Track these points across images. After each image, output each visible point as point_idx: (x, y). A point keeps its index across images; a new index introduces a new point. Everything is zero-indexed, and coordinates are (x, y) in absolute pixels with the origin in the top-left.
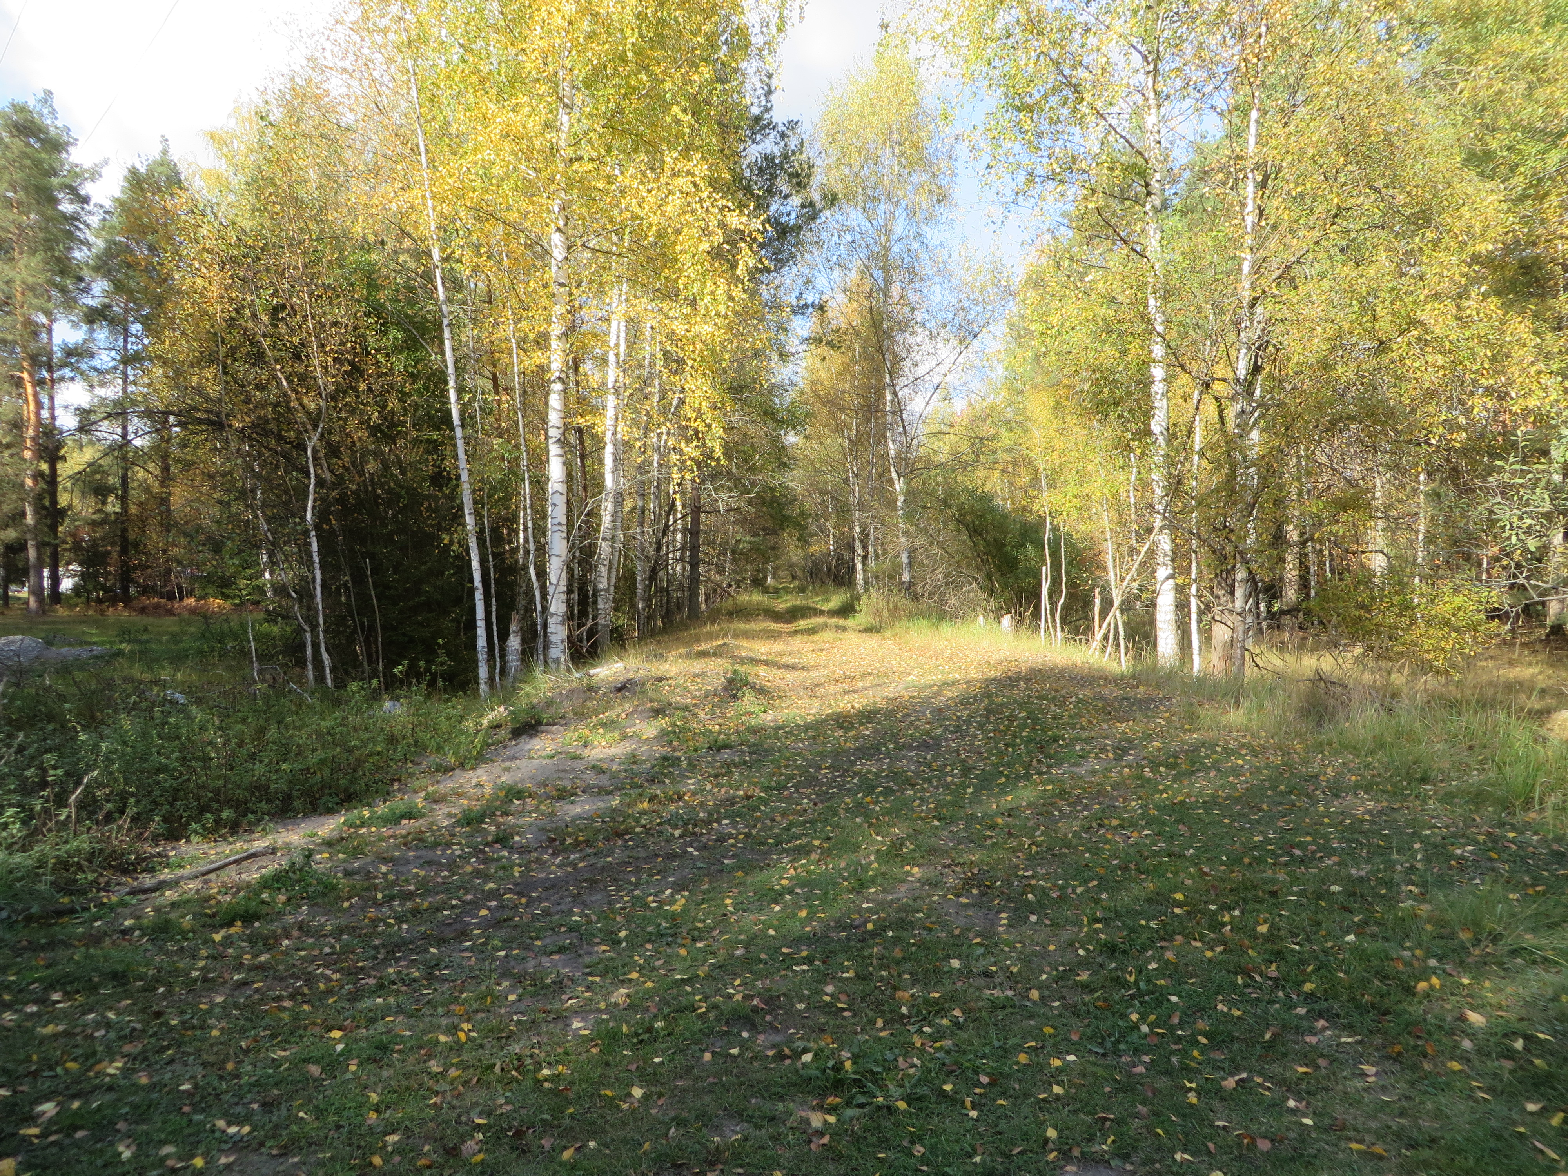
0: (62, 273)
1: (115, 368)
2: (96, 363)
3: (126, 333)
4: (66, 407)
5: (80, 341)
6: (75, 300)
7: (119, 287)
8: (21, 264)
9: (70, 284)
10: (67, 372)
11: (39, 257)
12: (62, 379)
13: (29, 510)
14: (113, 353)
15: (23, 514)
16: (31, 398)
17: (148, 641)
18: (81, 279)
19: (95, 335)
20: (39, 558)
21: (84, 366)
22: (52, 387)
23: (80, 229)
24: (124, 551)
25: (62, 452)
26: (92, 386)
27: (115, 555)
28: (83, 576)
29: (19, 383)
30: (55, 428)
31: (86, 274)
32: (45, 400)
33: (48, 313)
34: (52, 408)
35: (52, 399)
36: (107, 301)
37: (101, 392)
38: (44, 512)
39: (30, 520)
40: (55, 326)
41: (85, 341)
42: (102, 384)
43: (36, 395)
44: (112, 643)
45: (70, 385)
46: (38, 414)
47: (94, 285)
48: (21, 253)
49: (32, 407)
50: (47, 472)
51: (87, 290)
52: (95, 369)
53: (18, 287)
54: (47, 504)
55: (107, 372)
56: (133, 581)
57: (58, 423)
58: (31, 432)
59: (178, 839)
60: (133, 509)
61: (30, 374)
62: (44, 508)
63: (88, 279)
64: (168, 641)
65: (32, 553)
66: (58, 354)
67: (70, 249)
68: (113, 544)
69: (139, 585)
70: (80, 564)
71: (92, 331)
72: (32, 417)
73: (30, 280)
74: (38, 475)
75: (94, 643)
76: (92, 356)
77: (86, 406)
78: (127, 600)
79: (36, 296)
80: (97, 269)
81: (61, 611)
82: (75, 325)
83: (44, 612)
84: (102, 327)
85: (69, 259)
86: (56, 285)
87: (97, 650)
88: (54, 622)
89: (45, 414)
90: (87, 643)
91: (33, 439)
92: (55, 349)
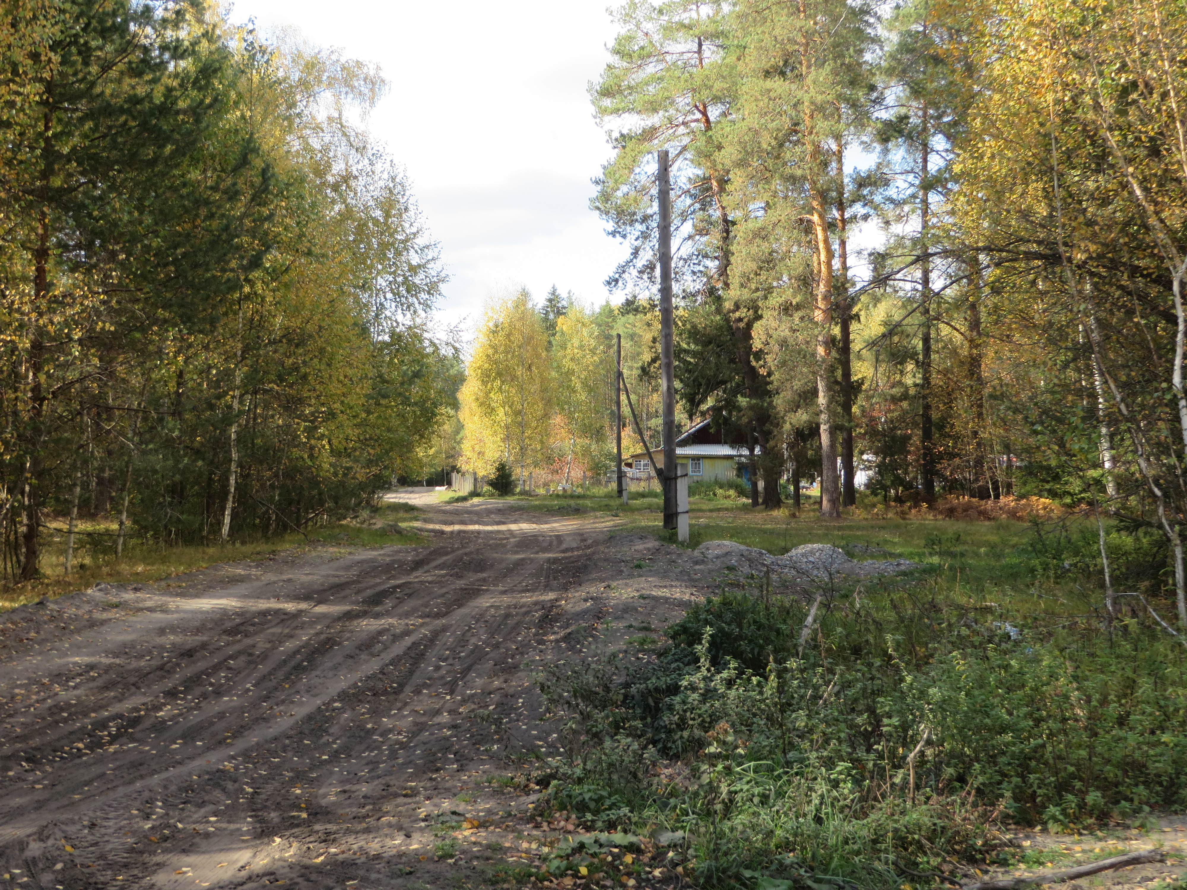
0: (853, 83)
1: (914, 196)
2: (892, 192)
3: (926, 149)
4: (859, 253)
5: (874, 167)
6: (867, 115)
7: (917, 91)
8: (809, 80)
9: (861, 95)
10: (858, 209)
11: (827, 68)
12: (854, 218)
13: (821, 386)
14: (911, 177)
15: (815, 392)
16: (821, 245)
17: (962, 555)
18: (872, 88)
19: (890, 157)
20: (832, 445)
21: (878, 198)
22: (844, 229)
23: (870, 25)
24: (927, 435)
25: (855, 310)
26: (887, 223)
27: (916, 440)
28: (882, 468)
29: (808, 228)
30: (846, 280)
31: (879, 80)
32: (836, 246)
33: (838, 137)
34: (844, 256)
35: (843, 243)
36: (903, 111)
37: (897, 229)
38: (837, 388)
39: (822, 400)
40: (846, 153)
41: (879, 165)
42: (899, 218)
43: (826, 241)
44: (921, 555)
45: (862, 225)
46: (829, 264)
47: (887, 92)
48: (809, 67)
49: (823, 257)
50: (839, 337)
51: (879, 101)
52: (891, 201)
53: (806, 108)
54: (839, 378)
55: (905, 202)
56: (938, 473)
57: (850, 274)
58: (822, 288)
59: (1031, 825)
60: (936, 379)
61: (821, 216)
62: (836, 382)
63: (880, 86)
64: (987, 555)
65: (825, 439)
66: (849, 187)
67: (861, 52)
68: (915, 425)
69: (945, 479)
70: (876, 454)
71: (886, 151)
72: (823, 269)
73: (819, 98)
74: (830, 343)
75: (900, 555)
76: (887, 183)
77: (881, 249)
78: (930, 498)
79: (826, 118)
80: (890, 72)
81: (857, 513)
82: (867, 147)
83: (839, 515)
84: (898, 146)
85: (860, 65)
86: (847, 100)
87: (906, 564)
88: (850, 528)
89: (836, 264)
90: (891, 555)
91: (825, 298)
92: (846, 180)
